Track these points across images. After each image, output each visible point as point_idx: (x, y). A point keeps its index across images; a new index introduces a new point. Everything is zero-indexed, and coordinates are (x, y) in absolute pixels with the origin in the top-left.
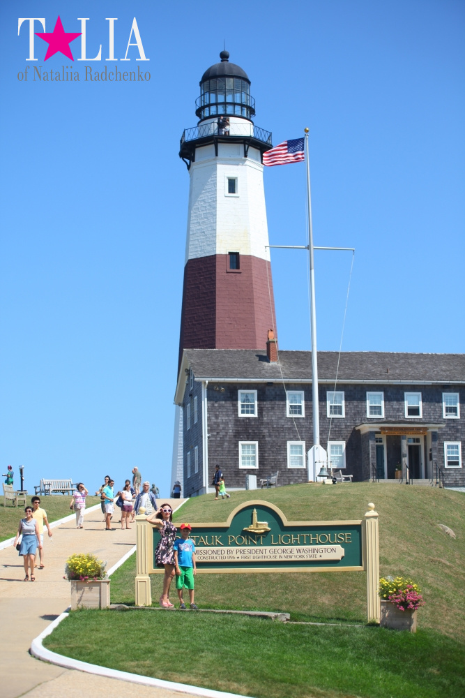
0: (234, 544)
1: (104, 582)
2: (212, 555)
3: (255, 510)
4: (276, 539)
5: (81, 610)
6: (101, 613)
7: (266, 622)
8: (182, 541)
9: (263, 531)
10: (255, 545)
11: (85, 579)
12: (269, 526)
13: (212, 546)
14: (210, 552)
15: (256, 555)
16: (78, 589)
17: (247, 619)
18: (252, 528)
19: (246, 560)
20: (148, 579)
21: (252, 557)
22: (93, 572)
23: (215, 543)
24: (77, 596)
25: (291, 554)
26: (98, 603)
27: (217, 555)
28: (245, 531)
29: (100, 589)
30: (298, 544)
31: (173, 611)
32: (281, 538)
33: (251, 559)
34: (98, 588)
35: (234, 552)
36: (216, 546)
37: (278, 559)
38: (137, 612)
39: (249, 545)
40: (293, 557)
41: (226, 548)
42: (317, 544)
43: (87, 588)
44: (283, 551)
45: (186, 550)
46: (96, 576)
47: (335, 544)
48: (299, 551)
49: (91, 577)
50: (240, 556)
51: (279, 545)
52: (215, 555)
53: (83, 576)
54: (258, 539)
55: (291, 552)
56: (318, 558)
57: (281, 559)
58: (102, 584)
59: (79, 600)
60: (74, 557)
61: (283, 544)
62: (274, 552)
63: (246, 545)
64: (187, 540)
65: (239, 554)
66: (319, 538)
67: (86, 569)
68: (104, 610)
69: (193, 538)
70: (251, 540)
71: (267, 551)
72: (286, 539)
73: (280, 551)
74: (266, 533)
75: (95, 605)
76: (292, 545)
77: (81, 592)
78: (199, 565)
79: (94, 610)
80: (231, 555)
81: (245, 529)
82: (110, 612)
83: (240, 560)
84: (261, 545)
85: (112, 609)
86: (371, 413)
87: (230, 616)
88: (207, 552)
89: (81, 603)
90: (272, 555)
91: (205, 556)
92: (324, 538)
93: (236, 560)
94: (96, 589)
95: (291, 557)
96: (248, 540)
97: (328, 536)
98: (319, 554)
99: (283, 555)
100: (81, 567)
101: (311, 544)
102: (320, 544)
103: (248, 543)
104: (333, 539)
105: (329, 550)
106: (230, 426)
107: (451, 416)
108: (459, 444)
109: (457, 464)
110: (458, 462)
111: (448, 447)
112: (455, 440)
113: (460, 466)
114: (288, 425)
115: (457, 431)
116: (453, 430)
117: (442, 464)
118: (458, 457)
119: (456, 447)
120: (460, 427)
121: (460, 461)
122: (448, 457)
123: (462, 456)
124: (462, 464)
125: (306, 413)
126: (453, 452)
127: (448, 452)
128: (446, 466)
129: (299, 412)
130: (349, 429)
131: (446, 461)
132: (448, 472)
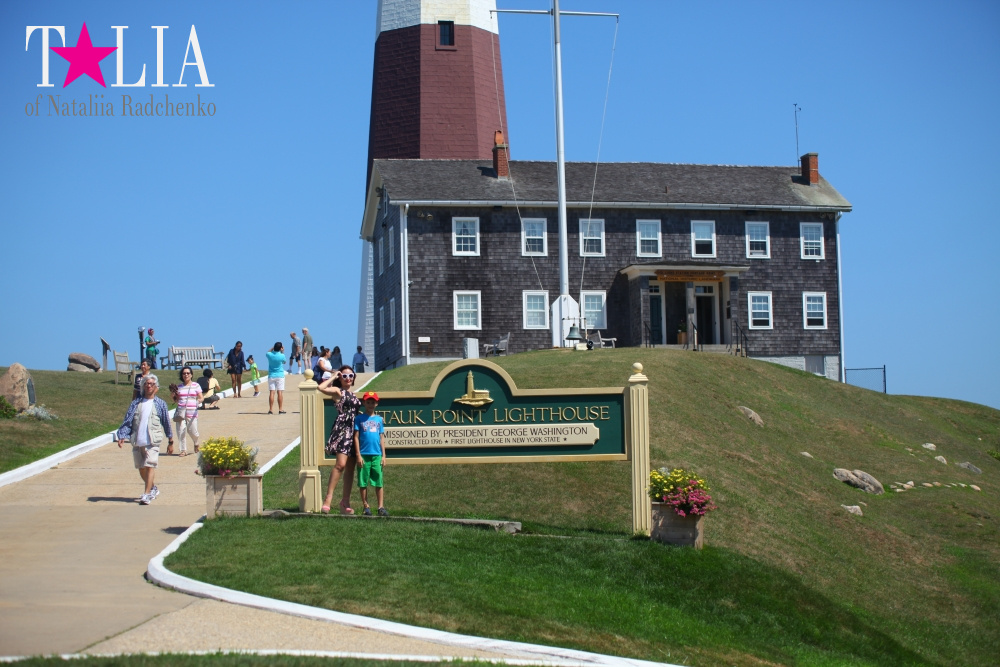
0: (441, 422)
1: (253, 478)
2: (409, 438)
3: (471, 373)
4: (502, 415)
5: (221, 518)
6: (250, 522)
7: (487, 533)
8: (366, 417)
9: (482, 403)
10: (470, 423)
11: (227, 474)
12: (491, 396)
13: (409, 425)
14: (406, 434)
15: (472, 437)
16: (216, 489)
17: (459, 529)
18: (466, 400)
19: (458, 445)
20: (317, 474)
21: (466, 441)
22: (237, 462)
23: (413, 421)
24: (216, 498)
25: (522, 436)
26: (245, 508)
27: (416, 438)
28: (457, 402)
29: (248, 488)
30: (533, 422)
31: (352, 518)
32: (508, 414)
33: (466, 444)
34: (246, 486)
35: (441, 434)
36: (414, 425)
37: (504, 444)
38: (301, 521)
39: (461, 424)
40: (526, 441)
41: (429, 428)
42: (560, 422)
43: (229, 487)
44: (511, 432)
45: (371, 430)
46: (242, 469)
47: (586, 421)
48: (534, 432)
49: (234, 470)
50: (449, 439)
51: (505, 423)
52: (413, 439)
53: (223, 469)
54: (475, 415)
55: (523, 433)
56: (562, 442)
57: (508, 444)
58: (251, 480)
59: (219, 505)
60: (210, 442)
61: (511, 422)
62: (498, 434)
63: (457, 424)
64: (373, 416)
65: (447, 437)
66: (562, 413)
67: (227, 458)
68: (254, 518)
69: (381, 415)
70: (465, 417)
71: (489, 432)
72: (515, 414)
73: (507, 432)
74: (487, 405)
75: (241, 511)
76: (524, 423)
77: (220, 493)
78: (390, 452)
79: (240, 518)
80: (436, 438)
81: (456, 400)
82: (262, 521)
83: (449, 445)
84: (480, 424)
85: (265, 517)
86: (643, 250)
87: (435, 525)
88: (402, 434)
89: (221, 508)
90: (495, 438)
91: (399, 439)
92: (569, 413)
93: (444, 445)
94: (242, 487)
95: (522, 440)
96: (460, 416)
97: (575, 411)
98: (563, 436)
99: (511, 437)
100: (221, 455)
101: (551, 422)
102: (564, 421)
103: (460, 420)
104: (582, 414)
105: (577, 431)
106: (440, 269)
107: (758, 255)
108: (770, 295)
109: (766, 323)
110: (768, 321)
111: (754, 299)
112: (764, 289)
113: (771, 327)
114: (524, 267)
115: (767, 276)
116: (761, 275)
117: (745, 324)
118: (767, 314)
119: (766, 299)
120: (770, 271)
121: (771, 319)
122: (754, 314)
123: (774, 312)
124: (774, 323)
125: (549, 249)
126: (760, 307)
127: (754, 307)
128: (751, 327)
129: (541, 250)
130: (611, 273)
131: (751, 319)
132: (753, 335)
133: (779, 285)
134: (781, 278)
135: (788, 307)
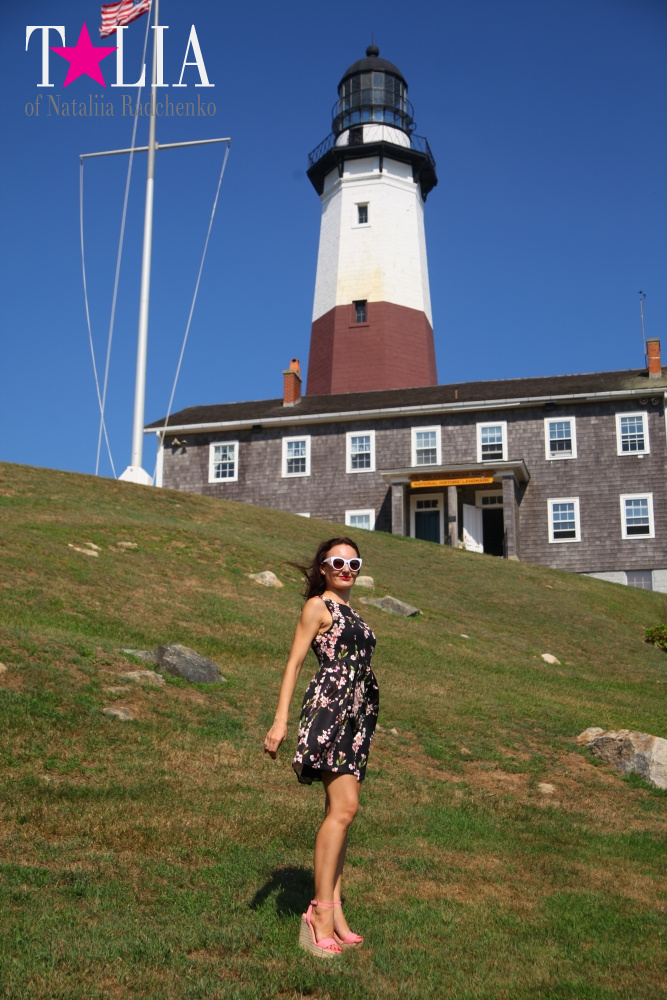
86: (419, 460)
107: (562, 455)
108: (576, 501)
109: (572, 534)
110: (574, 532)
111: (556, 507)
112: (568, 495)
113: (578, 538)
114: (284, 489)
115: (572, 479)
116: (564, 478)
117: (544, 538)
118: (572, 525)
119: (571, 506)
120: (576, 473)
121: (578, 530)
122: (556, 526)
123: (582, 521)
124: (582, 534)
125: (312, 469)
126: (564, 516)
127: (556, 517)
128: (551, 539)
129: (303, 469)
130: (381, 489)
131: (551, 531)
132: (555, 550)
133: (588, 489)
134: (590, 482)
135: (601, 513)
